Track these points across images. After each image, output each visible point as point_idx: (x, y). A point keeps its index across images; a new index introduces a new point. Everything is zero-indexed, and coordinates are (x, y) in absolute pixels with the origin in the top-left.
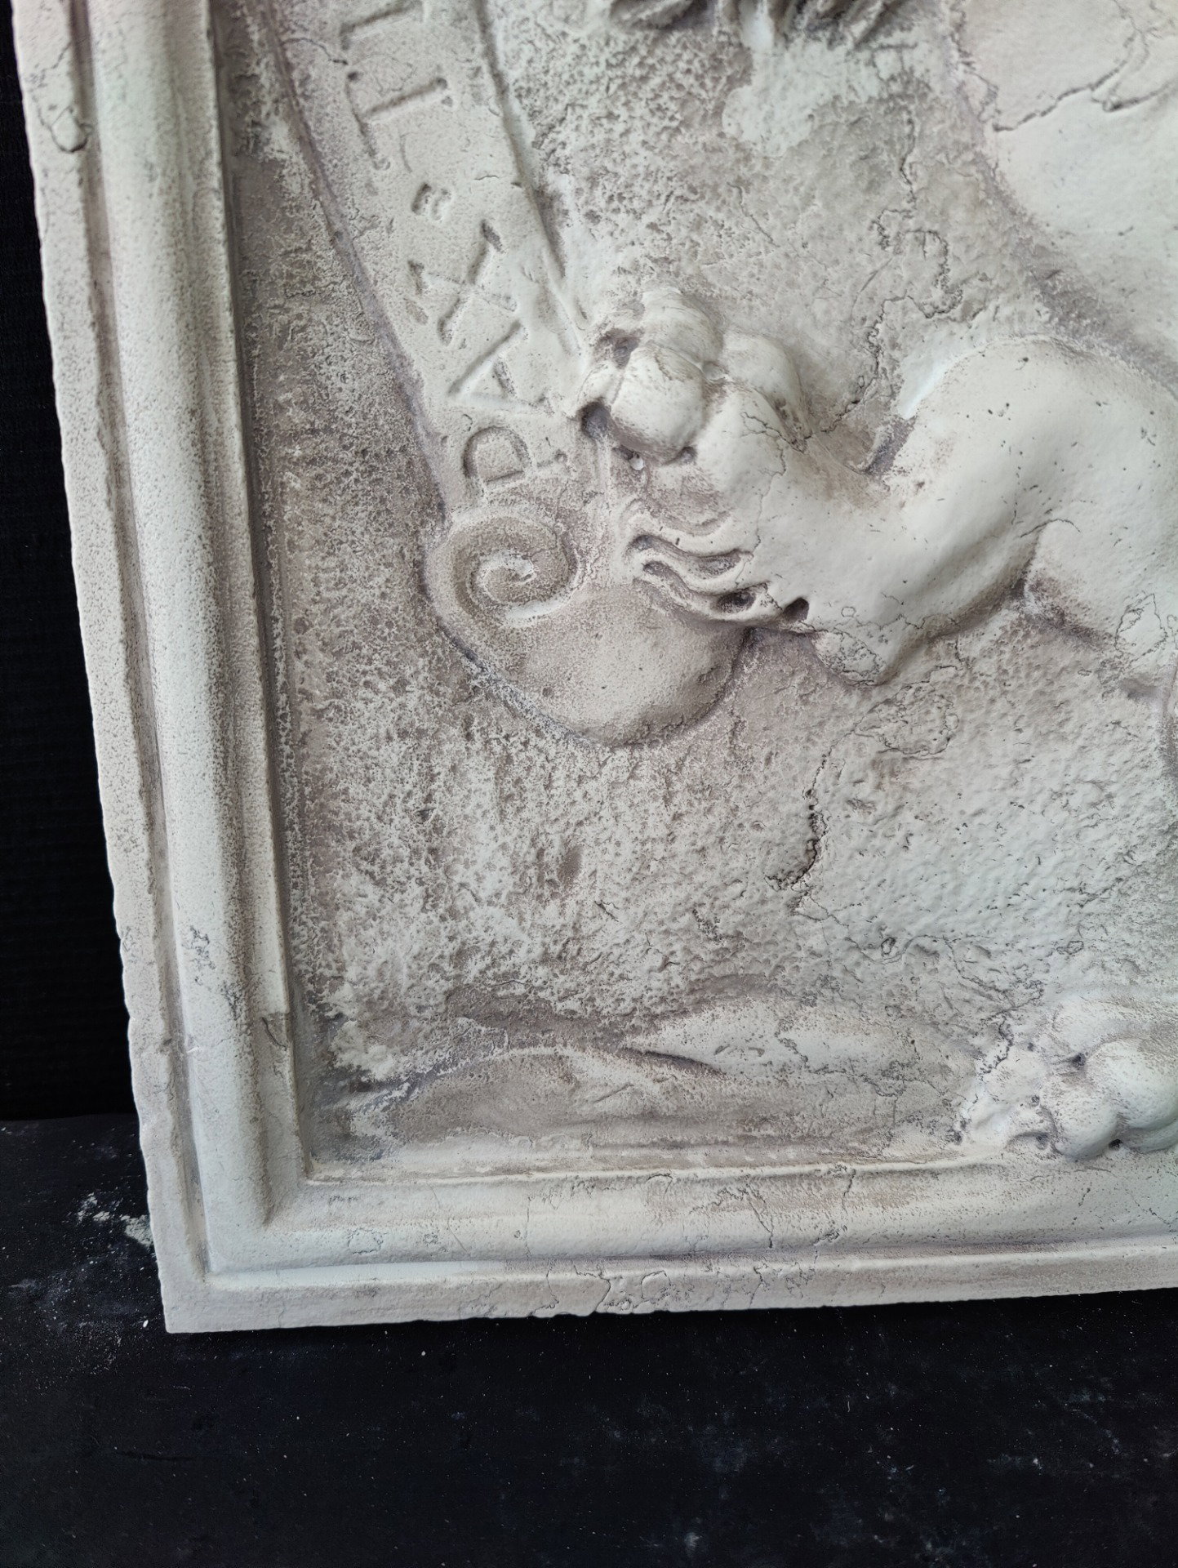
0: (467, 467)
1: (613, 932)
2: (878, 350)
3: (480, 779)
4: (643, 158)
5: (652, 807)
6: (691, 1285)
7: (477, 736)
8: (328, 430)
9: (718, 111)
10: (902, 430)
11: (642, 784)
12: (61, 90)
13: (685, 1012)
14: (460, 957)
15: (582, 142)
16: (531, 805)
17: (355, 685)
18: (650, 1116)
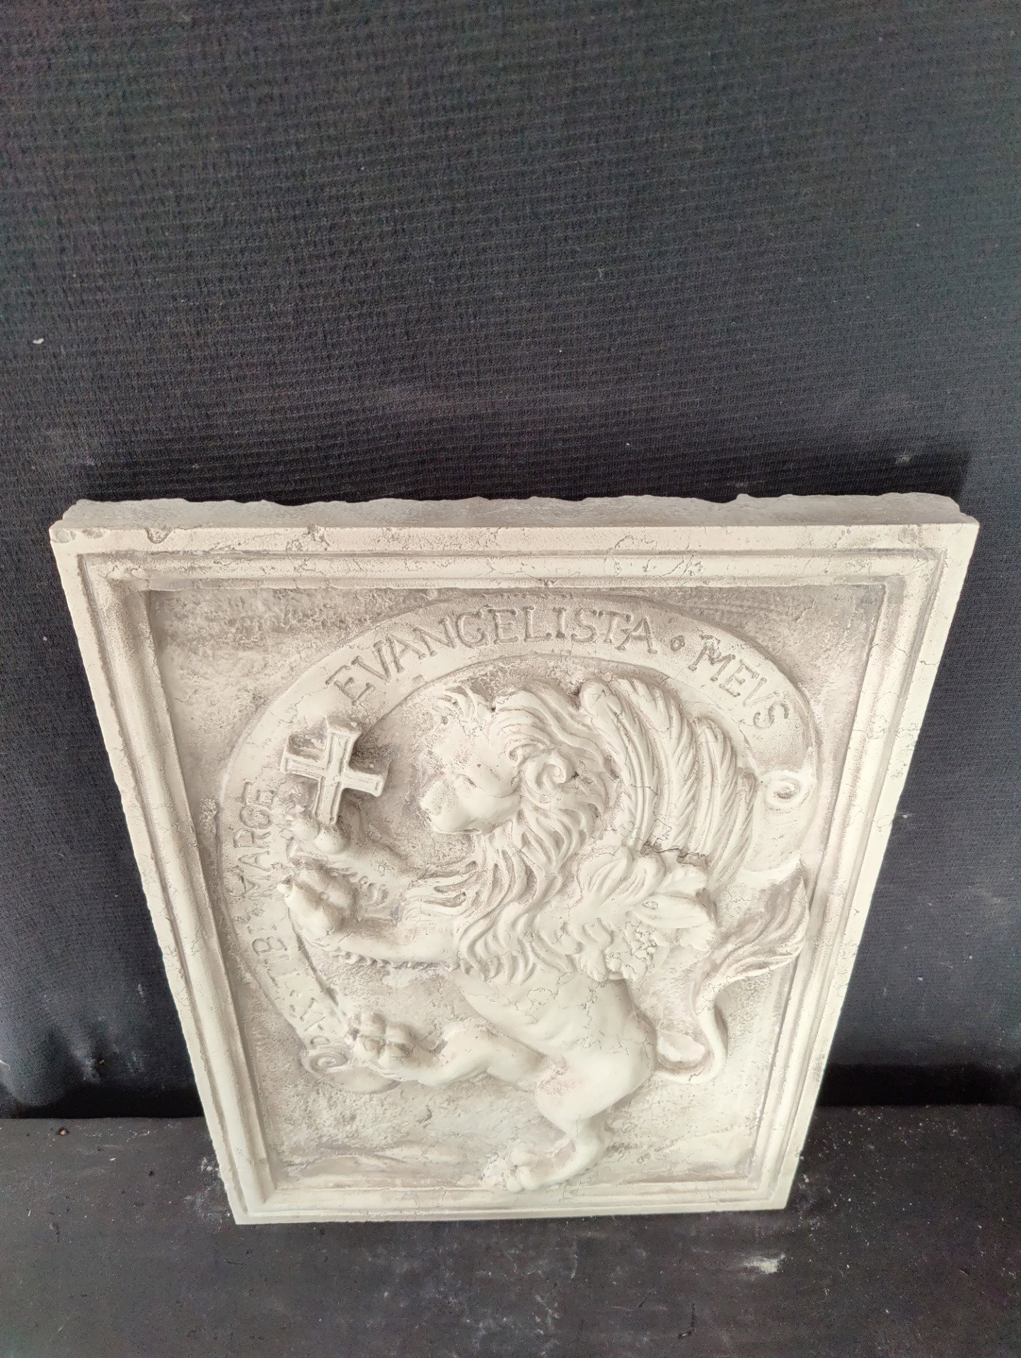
0: (312, 1042)
1: (368, 1132)
2: (434, 1025)
3: (323, 1102)
4: (359, 987)
5: (378, 1107)
6: (395, 1216)
7: (321, 1093)
8: (268, 1037)
9: (381, 979)
10: (443, 1044)
12: (184, 995)
13: (391, 1148)
14: (321, 1137)
16: (339, 1107)
17: (281, 1087)
18: (383, 1171)
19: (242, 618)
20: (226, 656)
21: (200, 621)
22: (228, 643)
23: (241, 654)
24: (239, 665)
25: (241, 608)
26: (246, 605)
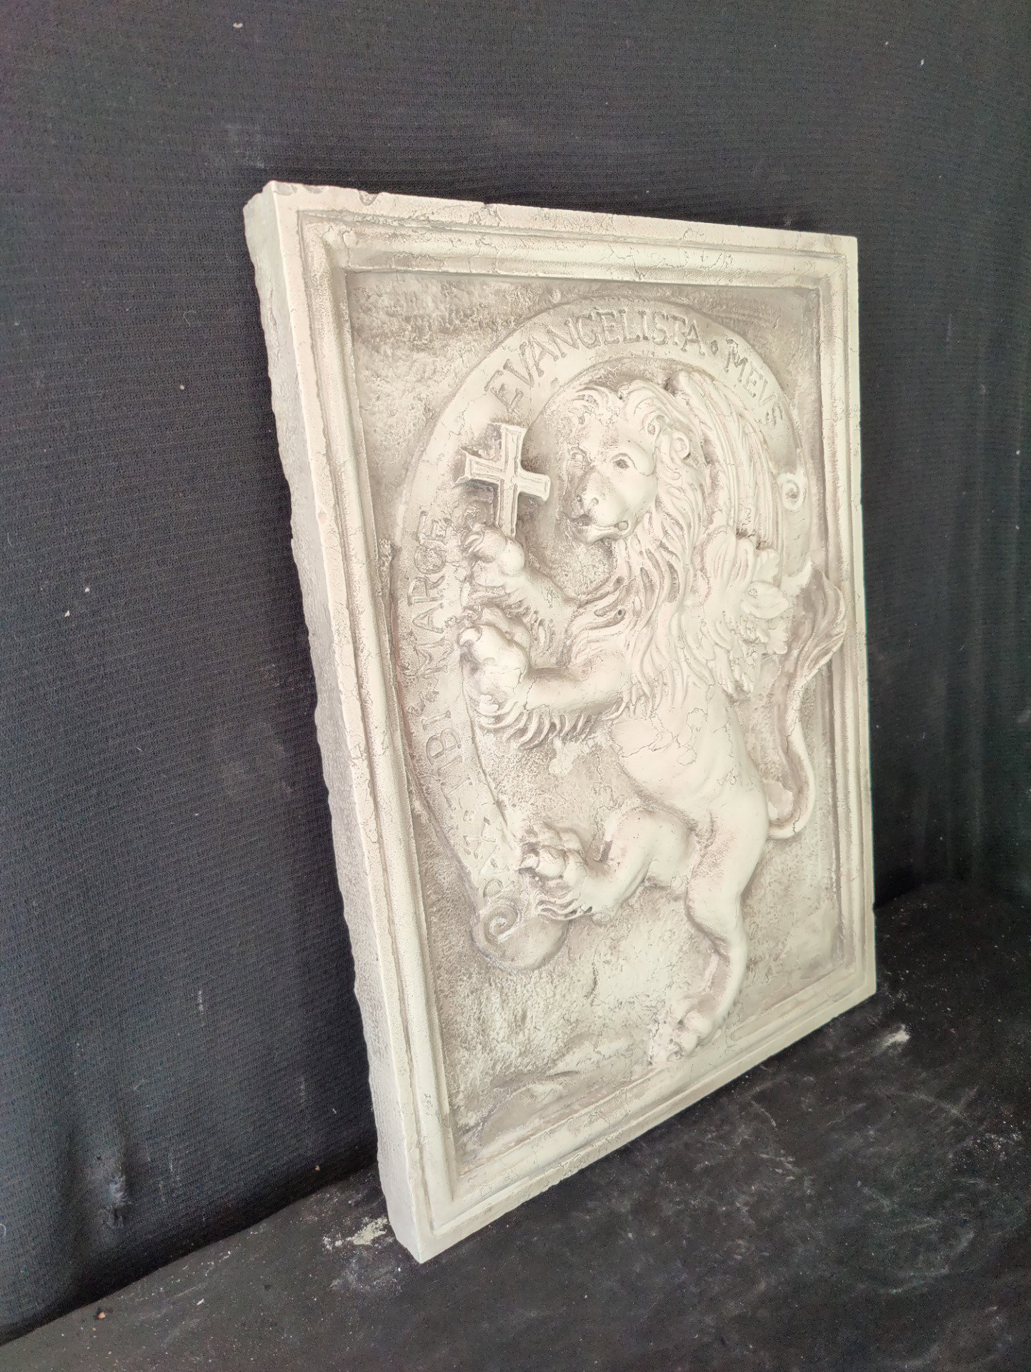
0: (485, 895)
1: (541, 1035)
2: (597, 823)
5: (548, 987)
6: (588, 1155)
7: (493, 984)
8: (443, 898)
11: (544, 980)
13: (564, 1055)
14: (494, 1066)
15: (511, 785)
16: (511, 1001)
19: (415, 316)
20: (403, 357)
21: (382, 316)
22: (405, 342)
23: (415, 355)
24: (414, 369)
25: (414, 305)
26: (419, 302)
